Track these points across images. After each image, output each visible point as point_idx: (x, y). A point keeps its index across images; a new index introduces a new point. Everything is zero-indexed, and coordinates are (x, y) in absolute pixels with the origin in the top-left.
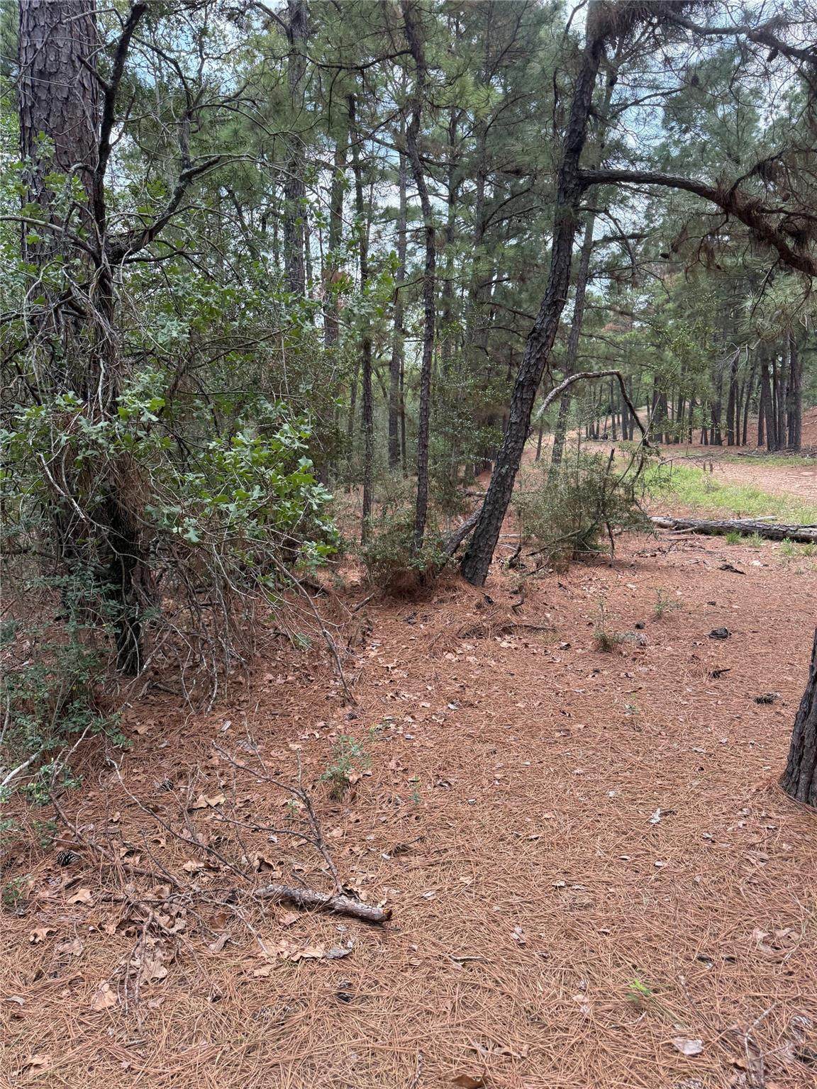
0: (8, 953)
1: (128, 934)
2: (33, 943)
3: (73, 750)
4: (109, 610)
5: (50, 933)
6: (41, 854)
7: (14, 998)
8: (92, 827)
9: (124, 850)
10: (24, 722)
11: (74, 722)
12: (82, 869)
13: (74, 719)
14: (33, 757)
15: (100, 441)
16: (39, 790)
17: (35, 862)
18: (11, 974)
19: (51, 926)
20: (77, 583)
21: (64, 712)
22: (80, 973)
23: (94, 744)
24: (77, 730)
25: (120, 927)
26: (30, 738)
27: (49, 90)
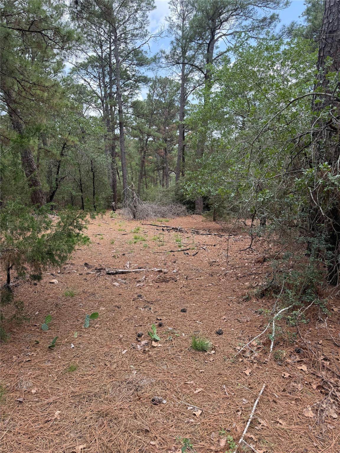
0: (274, 376)
1: (321, 392)
2: (283, 377)
3: (307, 308)
4: (328, 255)
5: (289, 376)
6: (289, 345)
7: (274, 394)
8: (310, 342)
9: (322, 357)
10: (289, 292)
11: (308, 298)
12: (304, 357)
13: (308, 296)
14: (290, 306)
15: (336, 183)
16: (292, 320)
17: (287, 347)
18: (274, 385)
19: (291, 374)
20: (316, 241)
21: (304, 292)
22: (300, 398)
23: (314, 309)
24: (308, 301)
25: (318, 387)
26: (291, 299)
27: (332, 38)
